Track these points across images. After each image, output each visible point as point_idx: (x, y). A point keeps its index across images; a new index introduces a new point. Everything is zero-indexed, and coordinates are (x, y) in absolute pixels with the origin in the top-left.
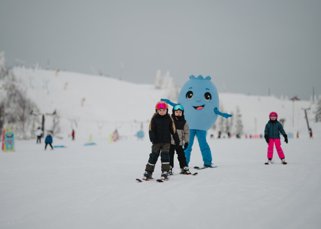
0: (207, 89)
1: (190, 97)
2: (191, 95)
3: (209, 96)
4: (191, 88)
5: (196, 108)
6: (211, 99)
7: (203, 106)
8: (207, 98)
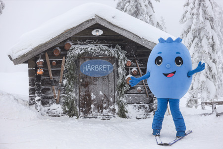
0: (177, 53)
1: (159, 63)
2: (160, 61)
3: (180, 61)
4: (161, 53)
5: (166, 75)
6: (182, 64)
7: (174, 73)
8: (178, 64)
